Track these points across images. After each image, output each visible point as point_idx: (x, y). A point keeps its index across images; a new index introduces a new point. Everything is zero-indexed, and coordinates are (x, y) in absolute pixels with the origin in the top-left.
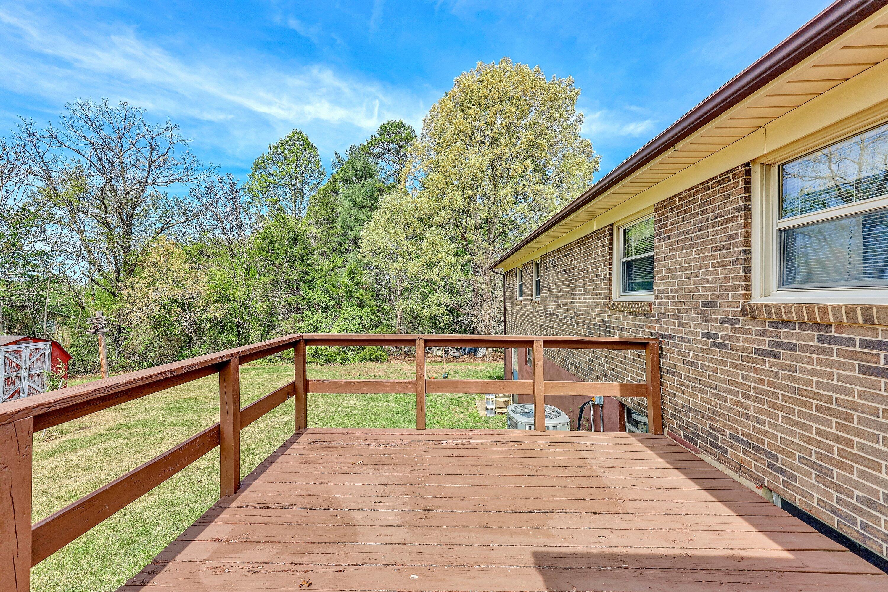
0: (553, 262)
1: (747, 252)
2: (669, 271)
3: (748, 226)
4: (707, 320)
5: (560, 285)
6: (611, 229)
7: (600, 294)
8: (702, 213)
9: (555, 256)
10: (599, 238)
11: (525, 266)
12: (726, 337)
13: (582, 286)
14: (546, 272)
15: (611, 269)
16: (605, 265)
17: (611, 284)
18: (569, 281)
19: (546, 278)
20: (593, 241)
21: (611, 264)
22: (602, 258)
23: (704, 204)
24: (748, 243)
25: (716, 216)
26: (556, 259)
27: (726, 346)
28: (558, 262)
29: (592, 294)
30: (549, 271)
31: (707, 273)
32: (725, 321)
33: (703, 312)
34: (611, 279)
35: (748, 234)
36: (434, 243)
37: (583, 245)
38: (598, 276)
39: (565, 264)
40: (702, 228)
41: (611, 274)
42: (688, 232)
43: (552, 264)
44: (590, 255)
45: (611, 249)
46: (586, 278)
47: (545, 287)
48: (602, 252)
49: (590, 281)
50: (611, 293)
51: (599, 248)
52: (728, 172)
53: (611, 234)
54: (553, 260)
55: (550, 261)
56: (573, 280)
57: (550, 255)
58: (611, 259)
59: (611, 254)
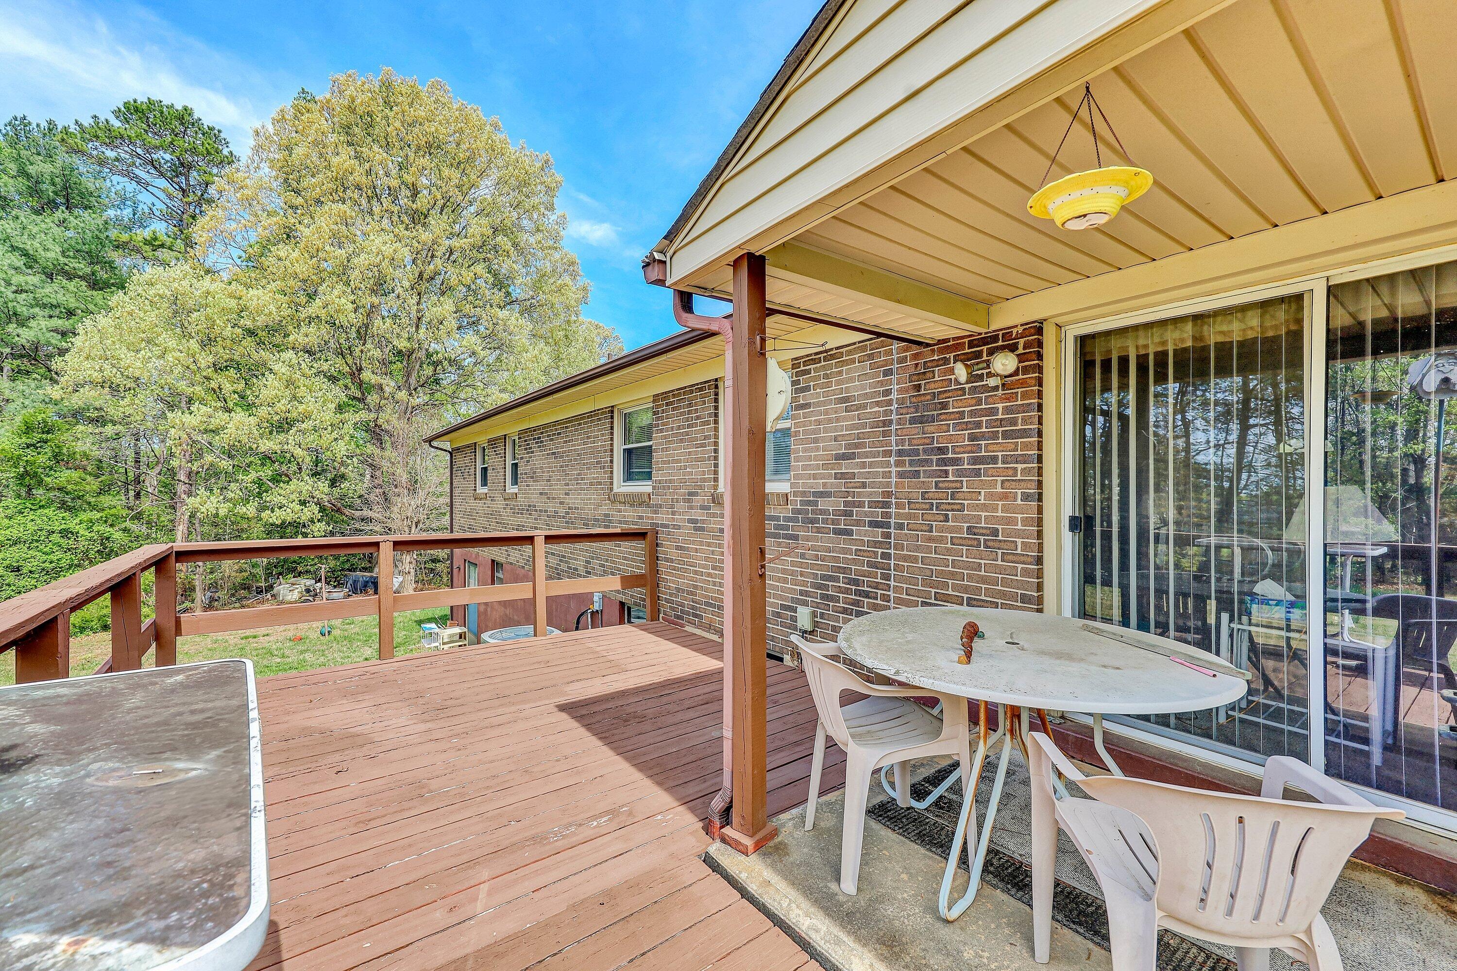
0: (539, 441)
1: (716, 451)
2: (664, 462)
3: (716, 429)
4: (691, 508)
5: (548, 472)
6: (612, 412)
7: (600, 483)
8: (689, 412)
9: (542, 433)
10: (599, 419)
11: (492, 442)
12: (703, 521)
13: (579, 474)
14: (528, 453)
15: (612, 456)
16: (605, 451)
17: (612, 472)
18: (561, 466)
19: (528, 462)
20: (592, 422)
21: (612, 451)
22: (601, 443)
23: (690, 405)
24: (716, 444)
25: (698, 418)
26: (544, 437)
27: (702, 529)
28: (546, 441)
29: (591, 484)
30: (532, 452)
31: (692, 467)
32: (703, 508)
33: (689, 501)
34: (612, 467)
35: (716, 437)
36: (290, 383)
37: (580, 424)
38: (598, 462)
39: (557, 445)
40: (689, 426)
41: (612, 461)
42: (679, 428)
43: (537, 443)
44: (588, 438)
45: (612, 434)
46: (584, 464)
47: (526, 474)
48: (603, 435)
49: (588, 469)
50: (611, 483)
51: (599, 430)
52: (706, 382)
53: (612, 417)
54: (539, 438)
55: (534, 439)
56: (567, 466)
57: (535, 431)
58: (612, 445)
59: (612, 439)
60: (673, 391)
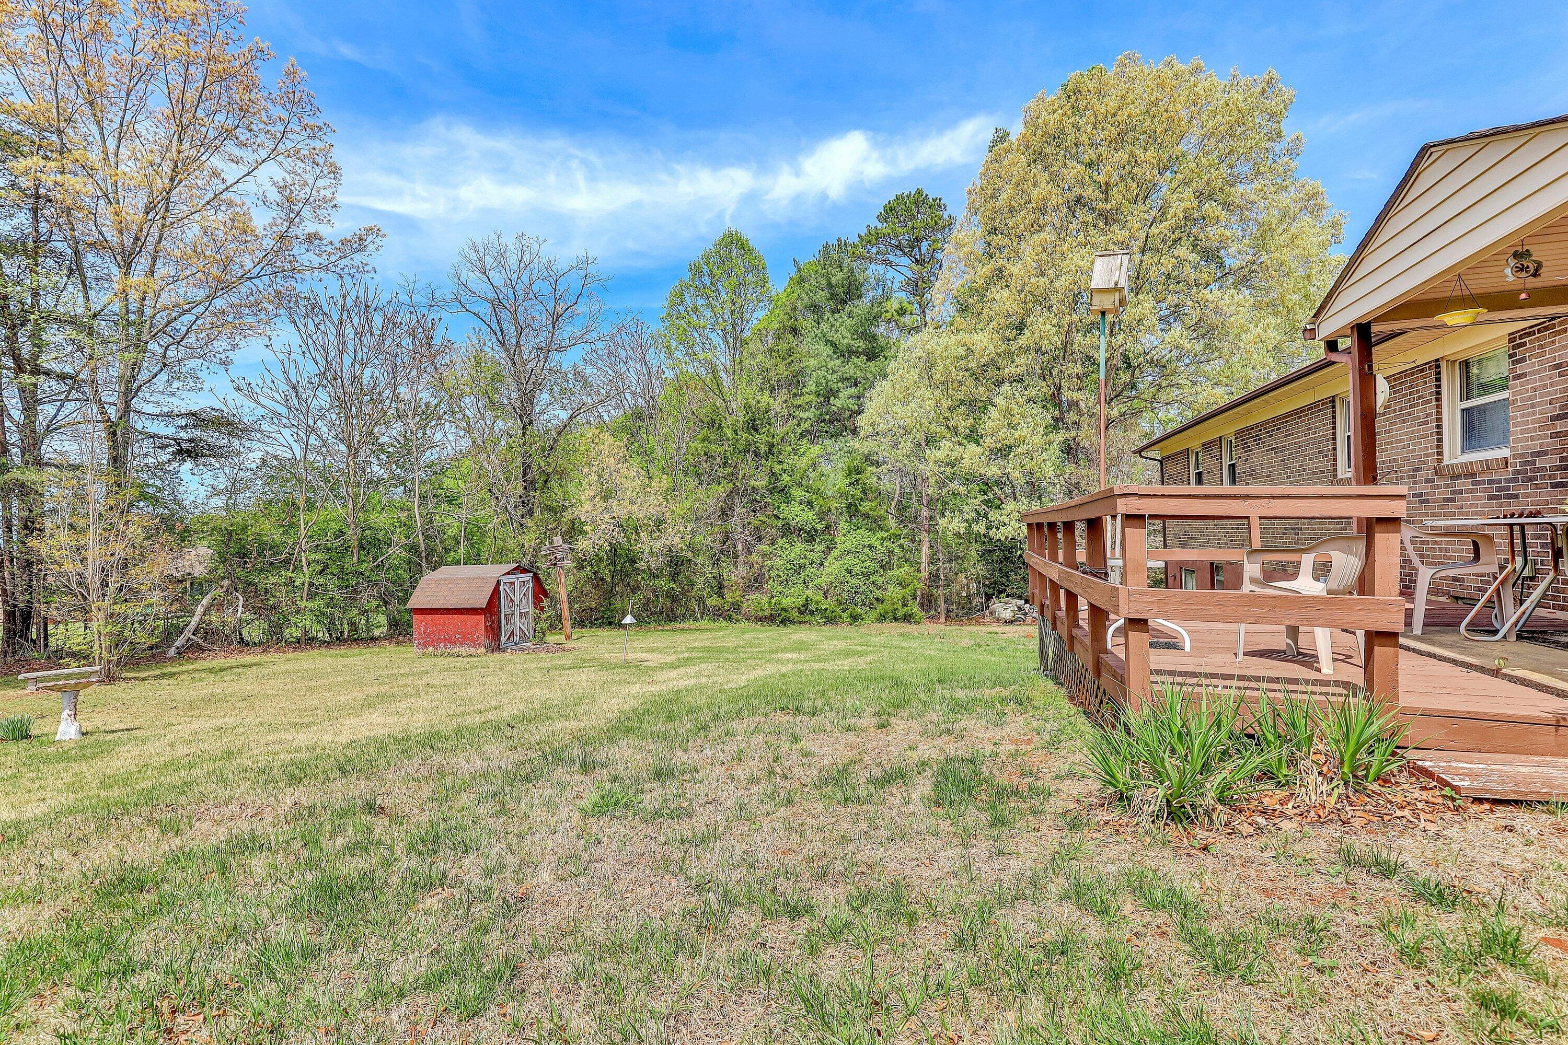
0: (1257, 439)
1: (1439, 427)
2: (1387, 444)
3: (1439, 407)
4: (1415, 483)
6: (1334, 401)
7: (1323, 472)
8: (1411, 394)
9: (1260, 430)
10: (1320, 410)
11: (1206, 446)
12: (1428, 494)
14: (1246, 452)
15: (1335, 444)
16: (1328, 440)
17: (1335, 460)
18: (1282, 460)
19: (1246, 458)
20: (1312, 413)
21: (1334, 439)
22: (1323, 433)
24: (1439, 420)
25: (1419, 398)
26: (1262, 434)
27: (1427, 501)
28: (1265, 438)
29: (1314, 473)
30: (1251, 450)
31: (1414, 444)
32: (1427, 481)
33: (1413, 477)
34: (1335, 454)
35: (1439, 413)
37: (1300, 417)
38: (1320, 452)
39: (1278, 440)
40: (1411, 407)
41: (1335, 449)
42: (1401, 409)
43: (1255, 441)
44: (1309, 429)
45: (1334, 423)
46: (1306, 456)
47: (1244, 472)
48: (1324, 425)
49: (1311, 459)
50: (1335, 470)
51: (1320, 421)
52: (1426, 364)
53: (1334, 407)
54: (1257, 436)
55: (1252, 437)
56: (1288, 459)
57: (1252, 429)
58: (1334, 433)
59: (1334, 428)
60: (1394, 375)
